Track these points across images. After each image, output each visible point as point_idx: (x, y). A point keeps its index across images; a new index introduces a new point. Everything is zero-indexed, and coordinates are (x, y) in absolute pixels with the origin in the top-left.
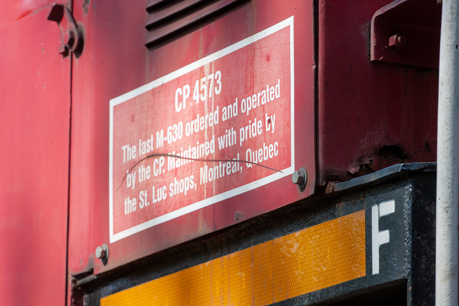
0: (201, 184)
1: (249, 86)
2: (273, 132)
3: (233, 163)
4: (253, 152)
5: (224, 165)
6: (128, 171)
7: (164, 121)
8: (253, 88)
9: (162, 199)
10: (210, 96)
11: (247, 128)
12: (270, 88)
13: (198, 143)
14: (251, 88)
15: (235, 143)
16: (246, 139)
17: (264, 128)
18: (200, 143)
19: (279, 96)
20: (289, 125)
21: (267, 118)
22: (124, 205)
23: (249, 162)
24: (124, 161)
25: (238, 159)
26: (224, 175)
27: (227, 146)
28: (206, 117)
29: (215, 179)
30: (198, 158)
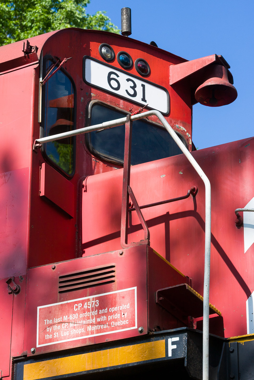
0: (88, 331)
1: (113, 304)
2: (125, 317)
3: (104, 325)
4: (115, 323)
5: (100, 326)
6: (47, 327)
7: (68, 313)
8: (116, 305)
9: (67, 335)
10: (93, 307)
11: (112, 316)
12: (124, 305)
13: (86, 320)
14: (114, 305)
15: (106, 320)
16: (112, 319)
17: (121, 316)
18: (87, 319)
19: (129, 307)
20: (134, 315)
21: (122, 314)
22: (45, 337)
23: (112, 325)
24: (45, 324)
25: (107, 324)
26: (100, 328)
27: (101, 321)
28: (91, 313)
29: (95, 329)
30: (86, 323)
